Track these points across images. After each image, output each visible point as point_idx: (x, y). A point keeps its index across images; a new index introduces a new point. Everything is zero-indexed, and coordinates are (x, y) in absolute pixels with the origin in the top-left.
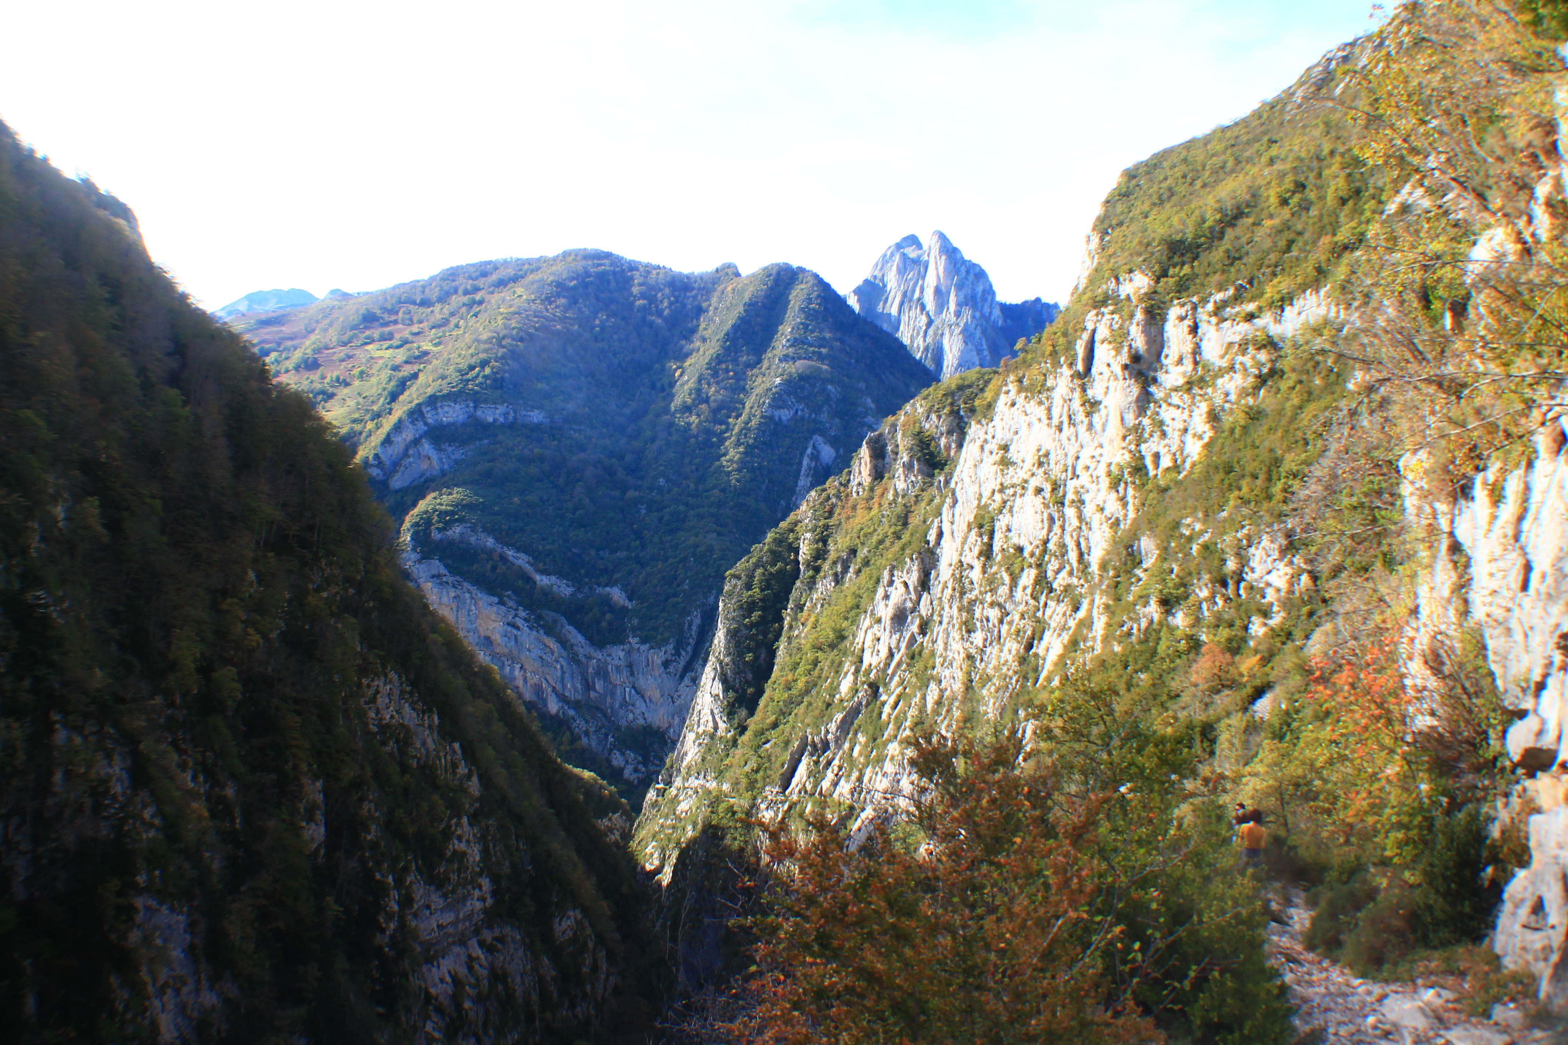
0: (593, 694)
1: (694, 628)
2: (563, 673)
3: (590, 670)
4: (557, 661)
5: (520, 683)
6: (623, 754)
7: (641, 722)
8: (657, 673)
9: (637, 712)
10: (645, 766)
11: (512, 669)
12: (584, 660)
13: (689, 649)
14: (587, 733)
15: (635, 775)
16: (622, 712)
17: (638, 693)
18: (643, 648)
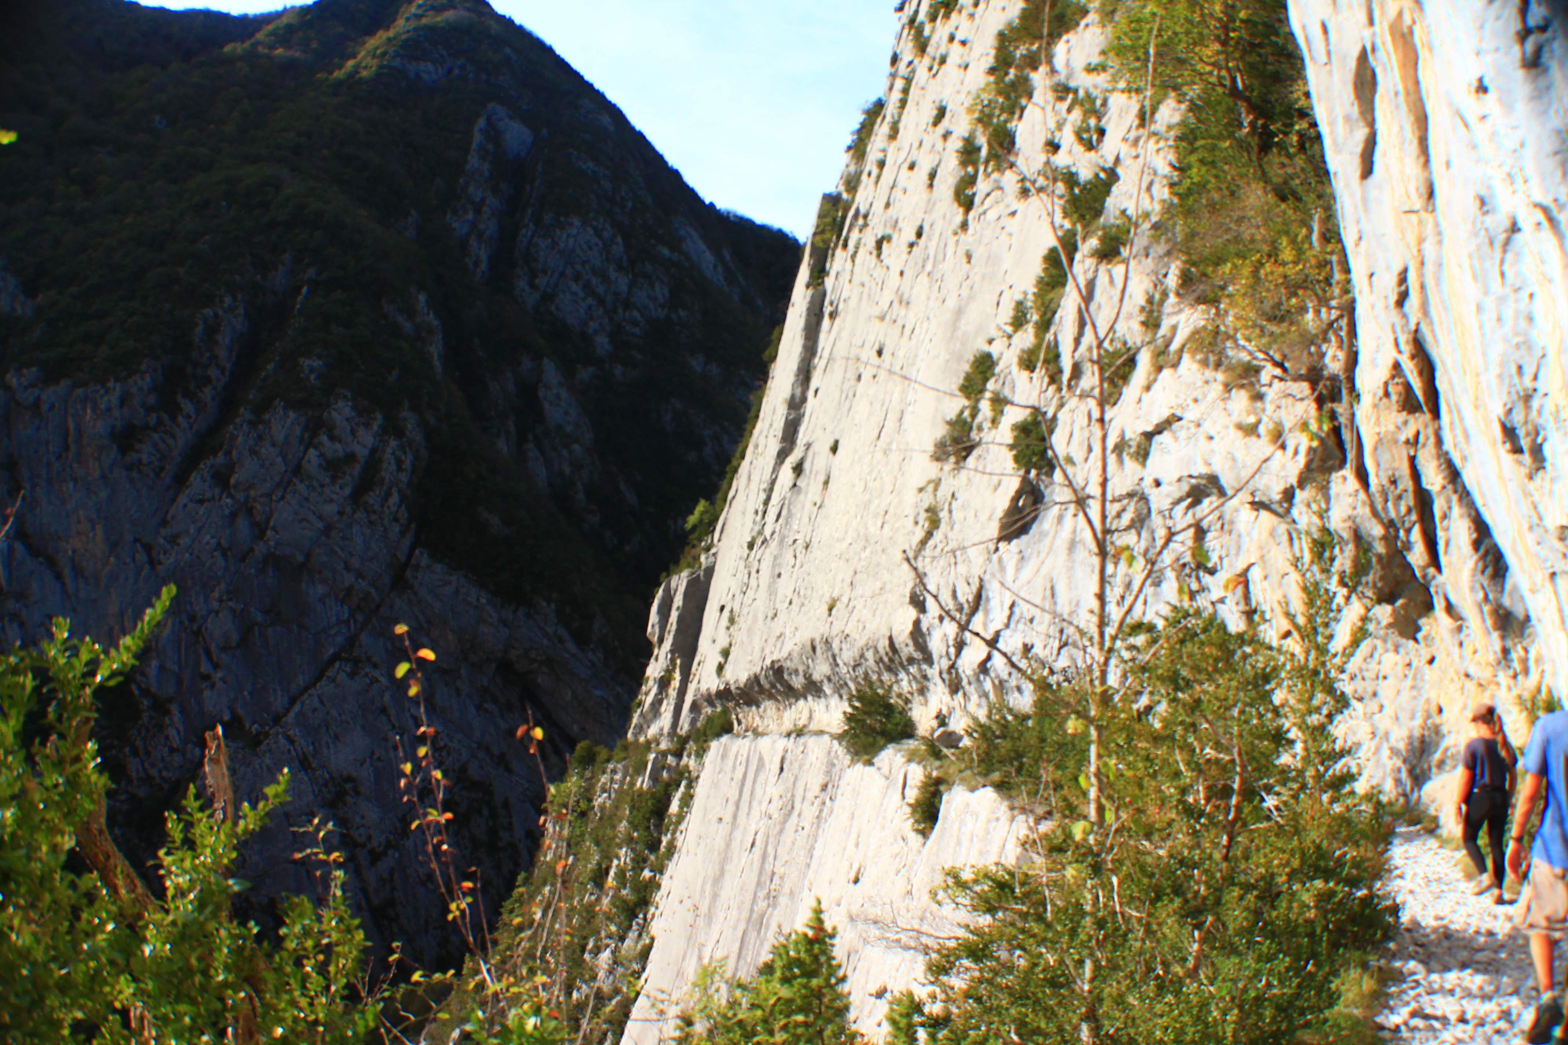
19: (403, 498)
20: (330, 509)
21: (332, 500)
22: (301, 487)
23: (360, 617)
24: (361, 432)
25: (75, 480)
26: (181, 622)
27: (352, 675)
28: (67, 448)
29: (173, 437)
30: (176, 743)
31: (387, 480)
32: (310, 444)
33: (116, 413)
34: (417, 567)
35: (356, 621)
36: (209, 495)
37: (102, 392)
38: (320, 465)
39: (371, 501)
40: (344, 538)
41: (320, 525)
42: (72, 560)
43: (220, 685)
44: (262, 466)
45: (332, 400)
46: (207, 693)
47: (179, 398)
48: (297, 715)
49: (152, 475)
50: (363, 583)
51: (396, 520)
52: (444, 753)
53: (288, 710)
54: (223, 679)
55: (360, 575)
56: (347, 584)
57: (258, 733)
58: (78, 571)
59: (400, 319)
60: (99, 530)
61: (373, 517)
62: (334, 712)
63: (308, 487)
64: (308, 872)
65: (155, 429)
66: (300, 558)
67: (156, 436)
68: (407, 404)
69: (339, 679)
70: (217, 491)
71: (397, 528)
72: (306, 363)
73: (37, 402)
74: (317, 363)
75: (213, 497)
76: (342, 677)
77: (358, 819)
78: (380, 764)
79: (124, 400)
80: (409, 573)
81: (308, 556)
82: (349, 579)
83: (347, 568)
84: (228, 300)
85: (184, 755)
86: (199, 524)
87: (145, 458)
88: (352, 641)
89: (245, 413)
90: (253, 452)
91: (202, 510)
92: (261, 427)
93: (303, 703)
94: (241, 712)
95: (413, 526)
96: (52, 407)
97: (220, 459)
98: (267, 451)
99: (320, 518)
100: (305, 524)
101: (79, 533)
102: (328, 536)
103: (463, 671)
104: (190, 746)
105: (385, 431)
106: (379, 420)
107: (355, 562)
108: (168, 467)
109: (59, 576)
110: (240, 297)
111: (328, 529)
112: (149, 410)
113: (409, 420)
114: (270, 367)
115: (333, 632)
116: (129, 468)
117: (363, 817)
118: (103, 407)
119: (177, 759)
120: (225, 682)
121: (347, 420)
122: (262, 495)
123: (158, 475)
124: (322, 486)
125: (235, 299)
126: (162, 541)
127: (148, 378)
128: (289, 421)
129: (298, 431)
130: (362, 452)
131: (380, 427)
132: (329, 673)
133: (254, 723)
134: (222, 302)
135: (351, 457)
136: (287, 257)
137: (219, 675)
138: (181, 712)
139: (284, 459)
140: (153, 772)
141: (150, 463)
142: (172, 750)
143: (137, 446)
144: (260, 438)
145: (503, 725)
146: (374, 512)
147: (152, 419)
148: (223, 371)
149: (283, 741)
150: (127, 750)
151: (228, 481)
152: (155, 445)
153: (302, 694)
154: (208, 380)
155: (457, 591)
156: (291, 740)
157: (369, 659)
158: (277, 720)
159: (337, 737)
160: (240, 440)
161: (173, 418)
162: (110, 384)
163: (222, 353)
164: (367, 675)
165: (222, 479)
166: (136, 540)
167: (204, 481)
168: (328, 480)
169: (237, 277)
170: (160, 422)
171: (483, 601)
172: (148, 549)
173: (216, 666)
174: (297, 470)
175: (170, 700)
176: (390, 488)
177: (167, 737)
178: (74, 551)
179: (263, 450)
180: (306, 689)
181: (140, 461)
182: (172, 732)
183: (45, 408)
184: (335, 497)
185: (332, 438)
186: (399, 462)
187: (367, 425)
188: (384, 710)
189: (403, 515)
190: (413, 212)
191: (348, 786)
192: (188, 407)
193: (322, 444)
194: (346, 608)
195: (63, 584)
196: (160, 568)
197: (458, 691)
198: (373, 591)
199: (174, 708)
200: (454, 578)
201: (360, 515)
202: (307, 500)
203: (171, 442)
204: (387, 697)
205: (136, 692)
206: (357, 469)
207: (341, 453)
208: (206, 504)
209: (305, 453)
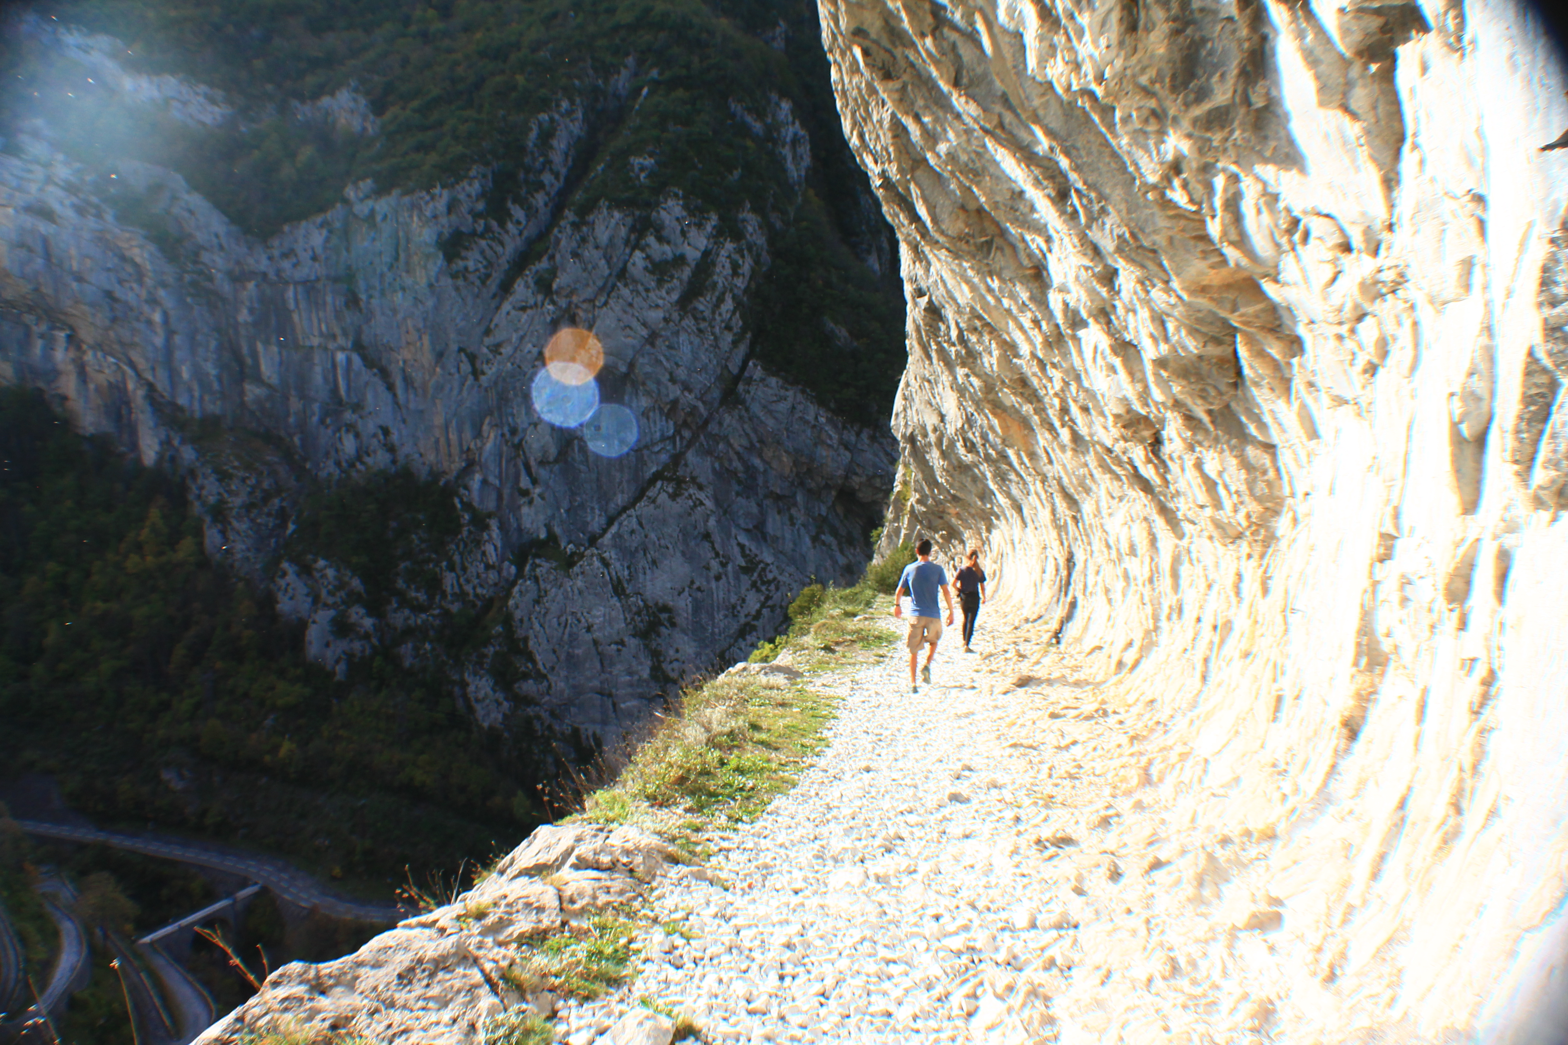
0: (252, 392)
1: (560, 144)
2: (170, 334)
3: (244, 316)
4: (153, 301)
5: (69, 385)
6: (305, 570)
7: (380, 459)
8: (421, 278)
9: (369, 427)
10: (375, 609)
11: (50, 346)
12: (226, 288)
13: (540, 200)
14: (219, 513)
15: (340, 646)
16: (325, 436)
17: (369, 362)
18: (383, 205)
19: (738, 304)
20: (655, 316)
21: (657, 306)
22: (625, 292)
23: (687, 434)
24: (693, 232)
25: (403, 289)
26: (503, 435)
27: (673, 497)
28: (397, 259)
29: (502, 244)
30: (492, 558)
31: (720, 285)
32: (636, 246)
33: (444, 220)
34: (749, 381)
35: (682, 438)
36: (531, 302)
37: (427, 198)
38: (646, 268)
39: (701, 307)
40: (670, 347)
41: (645, 333)
42: (403, 370)
43: (537, 501)
44: (585, 270)
45: (661, 199)
46: (525, 510)
47: (509, 204)
48: (614, 537)
49: (478, 282)
50: (690, 397)
51: (728, 328)
52: (772, 587)
53: (605, 531)
54: (541, 496)
55: (687, 388)
56: (672, 397)
57: (573, 554)
58: (408, 381)
59: (749, 119)
60: (426, 340)
61: (703, 325)
62: (653, 536)
63: (632, 291)
64: (614, 705)
65: (482, 236)
66: (623, 369)
67: (483, 243)
68: (748, 205)
69: (659, 501)
70: (540, 297)
71: (729, 337)
72: (636, 161)
73: (372, 212)
74: (649, 162)
75: (536, 304)
76: (663, 497)
77: (671, 652)
78: (699, 595)
79: (451, 207)
80: (741, 387)
81: (631, 365)
82: (675, 391)
83: (673, 380)
84: (565, 104)
85: (499, 573)
86: (521, 333)
87: (471, 264)
88: (677, 459)
89: (570, 215)
90: (575, 255)
91: (524, 317)
92: (585, 229)
93: (620, 524)
94: (557, 530)
95: (749, 335)
96: (385, 217)
97: (544, 264)
98: (590, 252)
99: (644, 324)
100: (628, 331)
101: (408, 343)
102: (653, 345)
103: (799, 498)
104: (506, 563)
105: (719, 234)
106: (714, 219)
107: (682, 373)
108: (494, 275)
109: (390, 387)
110: (578, 100)
111: (652, 338)
112: (476, 216)
113: (750, 221)
114: (600, 168)
115: (656, 449)
116: (454, 276)
117: (677, 651)
118: (428, 213)
119: (492, 576)
120: (543, 498)
121: (678, 219)
122: (584, 301)
123: (483, 283)
124: (647, 290)
125: (572, 102)
126: (485, 350)
127: (477, 185)
128: (613, 221)
129: (623, 232)
130: (693, 254)
131: (714, 227)
132: (651, 493)
133: (569, 542)
134: (558, 106)
135: (680, 260)
136: (630, 60)
137: (538, 490)
138: (501, 528)
139: (608, 261)
140: (468, 588)
141: (477, 270)
142: (488, 567)
143: (464, 253)
144: (584, 240)
145: (842, 561)
146: (704, 319)
147: (480, 226)
148: (557, 177)
149: (597, 563)
150: (444, 564)
151: (550, 286)
152: (482, 252)
153: (620, 514)
154: (541, 186)
155: (793, 408)
156: (606, 564)
157: (693, 479)
158: (593, 540)
159: (654, 562)
160: (563, 243)
161: (502, 224)
162: (437, 191)
163: (557, 158)
164: (690, 496)
165: (544, 285)
166: (461, 350)
167: (527, 286)
168: (653, 284)
169: (577, 82)
170: (488, 229)
171: (823, 420)
172: (472, 358)
173: (535, 482)
174: (622, 274)
175: (490, 515)
176: (723, 294)
177: (484, 553)
178: (405, 362)
179: (586, 254)
180: (625, 509)
181: (466, 268)
182: (489, 548)
183: (379, 218)
184: (660, 302)
185: (660, 239)
186: (735, 267)
187: (700, 226)
188: (707, 536)
189: (737, 322)
190: (782, 23)
191: (664, 616)
192: (518, 213)
193: (648, 245)
194: (671, 423)
195: (395, 395)
196: (483, 378)
197: (792, 519)
198: (700, 405)
199: (494, 524)
200: (790, 393)
201: (689, 322)
202: (631, 305)
203: (499, 249)
204: (712, 522)
205: (459, 506)
206: (686, 273)
207: (670, 256)
208: (529, 312)
209: (631, 255)
